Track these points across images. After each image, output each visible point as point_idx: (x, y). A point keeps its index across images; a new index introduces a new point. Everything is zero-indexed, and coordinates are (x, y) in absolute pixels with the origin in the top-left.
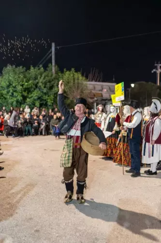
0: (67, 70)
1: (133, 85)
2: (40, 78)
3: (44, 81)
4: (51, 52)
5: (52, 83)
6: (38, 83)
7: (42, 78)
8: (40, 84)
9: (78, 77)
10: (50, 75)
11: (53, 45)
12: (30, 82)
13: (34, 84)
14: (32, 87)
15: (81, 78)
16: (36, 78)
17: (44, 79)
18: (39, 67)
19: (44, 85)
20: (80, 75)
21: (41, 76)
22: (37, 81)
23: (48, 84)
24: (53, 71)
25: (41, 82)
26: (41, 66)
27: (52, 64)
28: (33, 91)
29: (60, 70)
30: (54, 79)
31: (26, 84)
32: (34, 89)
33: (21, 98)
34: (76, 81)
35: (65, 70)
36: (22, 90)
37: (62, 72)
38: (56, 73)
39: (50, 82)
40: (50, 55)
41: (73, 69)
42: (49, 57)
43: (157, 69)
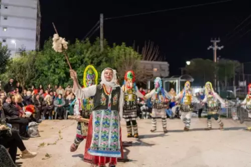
0: (117, 45)
2: (87, 52)
3: (91, 56)
4: (99, 24)
5: (101, 58)
6: (84, 58)
7: (89, 52)
8: (86, 59)
10: (97, 49)
11: (102, 16)
12: (75, 57)
13: (79, 60)
14: (76, 63)
15: (133, 53)
16: (81, 53)
17: (91, 53)
18: (85, 40)
19: (90, 61)
21: (88, 50)
22: (83, 56)
23: (96, 59)
24: (102, 45)
25: (88, 57)
26: (87, 39)
27: (100, 37)
28: (79, 67)
29: (108, 44)
30: (103, 53)
31: (70, 59)
32: (79, 65)
33: (64, 75)
34: (128, 56)
35: (114, 44)
36: (65, 66)
37: (111, 46)
38: (105, 47)
39: (97, 57)
40: (98, 28)
41: (124, 43)
42: (96, 29)
43: (213, 46)
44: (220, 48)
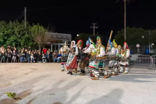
0: (35, 24)
1: (78, 35)
2: (16, 28)
4: (24, 13)
5: (24, 32)
7: (17, 28)
8: (16, 32)
9: (41, 29)
10: (23, 26)
11: (25, 8)
12: (9, 30)
13: (11, 32)
14: (10, 34)
17: (19, 29)
18: (15, 21)
19: (18, 33)
20: (42, 28)
21: (17, 27)
22: (14, 30)
23: (21, 32)
24: (25, 24)
25: (17, 31)
26: (17, 21)
27: (24, 20)
28: (11, 36)
30: (26, 29)
31: (6, 31)
33: (3, 40)
34: (40, 31)
35: (33, 24)
36: (3, 35)
38: (27, 26)
40: (23, 15)
41: (38, 24)
42: (22, 15)
43: (93, 26)
44: (97, 28)
